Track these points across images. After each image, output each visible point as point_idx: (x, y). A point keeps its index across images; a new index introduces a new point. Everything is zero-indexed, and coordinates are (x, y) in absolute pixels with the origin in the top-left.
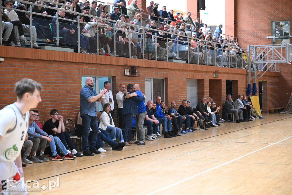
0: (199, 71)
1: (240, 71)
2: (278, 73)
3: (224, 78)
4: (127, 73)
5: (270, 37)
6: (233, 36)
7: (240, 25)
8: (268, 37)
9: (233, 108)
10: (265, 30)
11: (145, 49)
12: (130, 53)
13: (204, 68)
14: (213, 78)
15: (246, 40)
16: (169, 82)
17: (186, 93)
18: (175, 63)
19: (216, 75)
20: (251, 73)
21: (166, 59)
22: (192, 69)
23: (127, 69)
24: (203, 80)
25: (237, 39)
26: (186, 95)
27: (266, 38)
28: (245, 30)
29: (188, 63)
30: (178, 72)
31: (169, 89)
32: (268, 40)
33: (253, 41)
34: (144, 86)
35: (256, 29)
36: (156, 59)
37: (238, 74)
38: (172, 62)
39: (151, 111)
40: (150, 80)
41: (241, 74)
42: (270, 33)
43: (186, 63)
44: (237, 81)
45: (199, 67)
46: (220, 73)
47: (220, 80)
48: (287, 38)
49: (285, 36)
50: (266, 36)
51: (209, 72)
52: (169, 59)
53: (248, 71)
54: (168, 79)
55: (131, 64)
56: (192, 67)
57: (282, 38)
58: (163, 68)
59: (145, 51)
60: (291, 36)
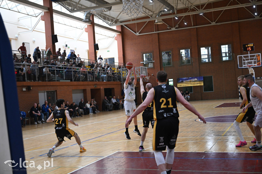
0: (82, 85)
1: (115, 83)
3: (102, 88)
4: (24, 89)
5: (142, 62)
6: (123, 63)
7: (127, 56)
8: (141, 62)
9: (108, 103)
10: (140, 59)
11: (38, 76)
12: (26, 79)
13: (85, 83)
14: (94, 88)
16: (58, 92)
17: (72, 98)
18: (61, 82)
19: (95, 86)
21: (55, 80)
22: (75, 84)
23: (24, 87)
24: (86, 89)
26: (72, 99)
28: (129, 59)
29: (72, 81)
30: (65, 87)
31: (58, 96)
32: (141, 64)
34: (38, 96)
35: (135, 58)
36: (47, 81)
37: (114, 84)
38: (60, 81)
39: (36, 109)
40: (44, 92)
41: (116, 84)
42: (143, 61)
43: (71, 81)
44: (113, 88)
45: (81, 83)
46: (99, 85)
47: (100, 89)
48: (152, 62)
49: (150, 62)
51: (90, 85)
52: (57, 80)
53: (122, 82)
54: (57, 91)
55: (26, 85)
56: (75, 83)
57: (149, 63)
58: (52, 85)
59: (38, 77)
60: (154, 61)
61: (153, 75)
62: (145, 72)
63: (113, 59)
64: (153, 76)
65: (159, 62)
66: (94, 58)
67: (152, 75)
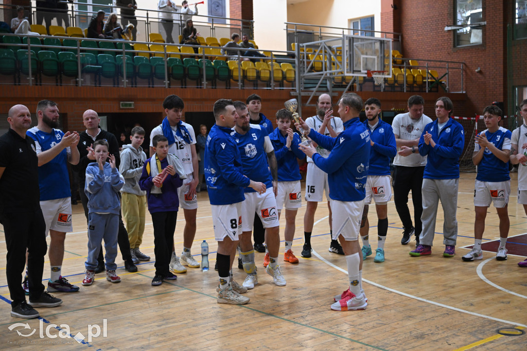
2: (463, 93)
5: (450, 28)
6: (392, 31)
7: (406, 10)
8: (447, 29)
10: (443, 15)
15: (415, 38)
20: (303, 97)
25: (400, 37)
27: (445, 31)
28: (413, 18)
32: (447, 34)
33: (425, 37)
35: (430, 16)
42: (451, 21)
48: (478, 28)
49: (475, 24)
50: (445, 27)
60: (485, 23)
61: (480, 72)
62: (376, 57)
63: (372, 19)
64: (480, 76)
65: (502, 25)
66: (241, 13)
67: (476, 71)
